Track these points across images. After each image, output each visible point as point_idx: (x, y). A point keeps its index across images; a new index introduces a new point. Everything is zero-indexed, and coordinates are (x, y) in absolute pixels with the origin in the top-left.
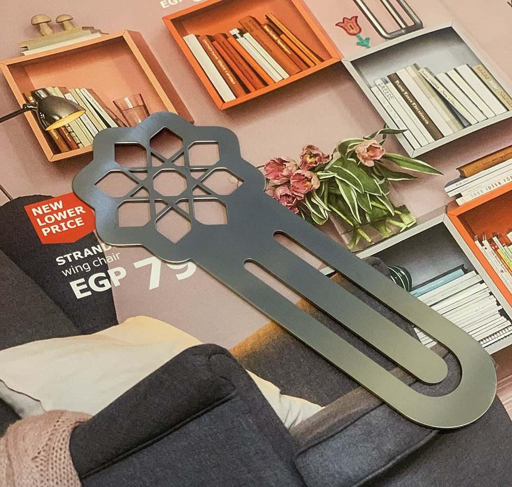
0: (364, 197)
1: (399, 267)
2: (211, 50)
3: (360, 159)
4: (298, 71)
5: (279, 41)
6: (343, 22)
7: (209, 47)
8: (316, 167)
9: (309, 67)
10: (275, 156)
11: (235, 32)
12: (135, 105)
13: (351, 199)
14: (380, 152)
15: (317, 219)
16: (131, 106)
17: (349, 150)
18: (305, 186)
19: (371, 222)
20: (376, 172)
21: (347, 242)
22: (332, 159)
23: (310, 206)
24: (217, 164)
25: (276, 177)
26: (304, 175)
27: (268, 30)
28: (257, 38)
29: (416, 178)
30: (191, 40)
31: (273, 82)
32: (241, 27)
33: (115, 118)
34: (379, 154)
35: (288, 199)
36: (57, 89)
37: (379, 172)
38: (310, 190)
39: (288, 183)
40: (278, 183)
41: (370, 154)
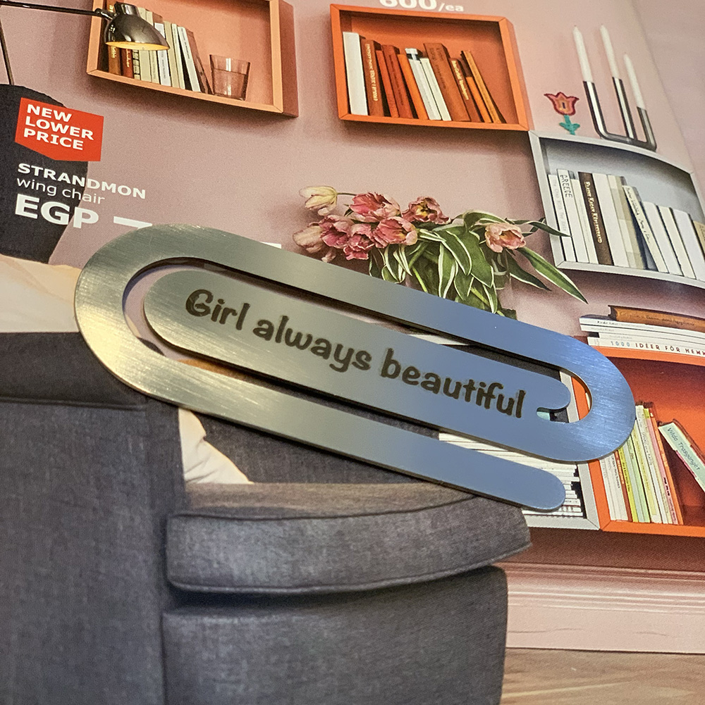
0: (467, 279)
2: (370, 57)
3: (488, 238)
4: (466, 120)
5: (461, 82)
6: (557, 96)
7: (369, 51)
8: (423, 223)
9: (483, 121)
10: (377, 190)
11: (413, 52)
12: (235, 70)
13: (447, 273)
14: (517, 243)
15: (387, 276)
16: (229, 69)
17: (478, 224)
18: (395, 237)
20: (499, 261)
22: (449, 223)
23: (387, 259)
25: (363, 213)
26: (401, 225)
27: (455, 66)
28: (435, 68)
29: (548, 289)
30: (352, 40)
31: (426, 118)
32: (423, 50)
33: (200, 70)
34: (515, 243)
35: (363, 241)
36: (150, 13)
37: (503, 261)
38: (398, 243)
39: (374, 225)
40: (362, 219)
41: (504, 239)
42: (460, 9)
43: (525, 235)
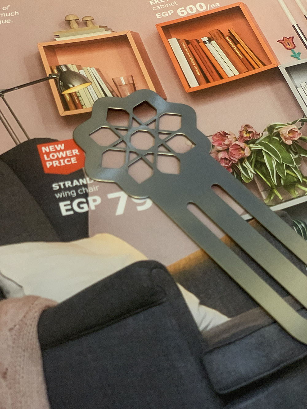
0: (282, 166)
1: (300, 220)
2: (187, 50)
3: (283, 138)
4: (246, 71)
5: (235, 49)
6: (283, 40)
7: (185, 47)
8: (248, 141)
9: (254, 68)
10: (221, 130)
11: (205, 39)
12: (127, 83)
13: (271, 166)
14: (297, 135)
15: (245, 178)
16: (124, 83)
17: (275, 131)
18: (239, 154)
19: (284, 185)
20: (293, 149)
21: (264, 197)
22: (262, 136)
23: (241, 168)
24: (179, 131)
25: (220, 145)
26: (240, 146)
27: (228, 40)
28: (220, 45)
30: (174, 42)
31: (227, 77)
32: (210, 36)
33: (111, 90)
35: (226, 162)
36: (74, 66)
37: (295, 148)
38: (243, 157)
39: (227, 150)
40: (221, 149)
41: (291, 135)
42: (218, 5)
43: (299, 129)
